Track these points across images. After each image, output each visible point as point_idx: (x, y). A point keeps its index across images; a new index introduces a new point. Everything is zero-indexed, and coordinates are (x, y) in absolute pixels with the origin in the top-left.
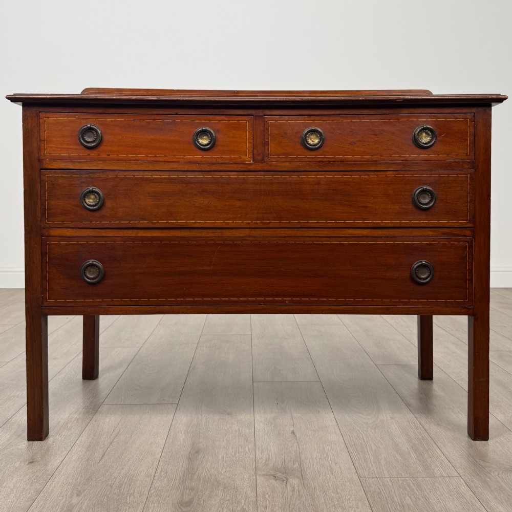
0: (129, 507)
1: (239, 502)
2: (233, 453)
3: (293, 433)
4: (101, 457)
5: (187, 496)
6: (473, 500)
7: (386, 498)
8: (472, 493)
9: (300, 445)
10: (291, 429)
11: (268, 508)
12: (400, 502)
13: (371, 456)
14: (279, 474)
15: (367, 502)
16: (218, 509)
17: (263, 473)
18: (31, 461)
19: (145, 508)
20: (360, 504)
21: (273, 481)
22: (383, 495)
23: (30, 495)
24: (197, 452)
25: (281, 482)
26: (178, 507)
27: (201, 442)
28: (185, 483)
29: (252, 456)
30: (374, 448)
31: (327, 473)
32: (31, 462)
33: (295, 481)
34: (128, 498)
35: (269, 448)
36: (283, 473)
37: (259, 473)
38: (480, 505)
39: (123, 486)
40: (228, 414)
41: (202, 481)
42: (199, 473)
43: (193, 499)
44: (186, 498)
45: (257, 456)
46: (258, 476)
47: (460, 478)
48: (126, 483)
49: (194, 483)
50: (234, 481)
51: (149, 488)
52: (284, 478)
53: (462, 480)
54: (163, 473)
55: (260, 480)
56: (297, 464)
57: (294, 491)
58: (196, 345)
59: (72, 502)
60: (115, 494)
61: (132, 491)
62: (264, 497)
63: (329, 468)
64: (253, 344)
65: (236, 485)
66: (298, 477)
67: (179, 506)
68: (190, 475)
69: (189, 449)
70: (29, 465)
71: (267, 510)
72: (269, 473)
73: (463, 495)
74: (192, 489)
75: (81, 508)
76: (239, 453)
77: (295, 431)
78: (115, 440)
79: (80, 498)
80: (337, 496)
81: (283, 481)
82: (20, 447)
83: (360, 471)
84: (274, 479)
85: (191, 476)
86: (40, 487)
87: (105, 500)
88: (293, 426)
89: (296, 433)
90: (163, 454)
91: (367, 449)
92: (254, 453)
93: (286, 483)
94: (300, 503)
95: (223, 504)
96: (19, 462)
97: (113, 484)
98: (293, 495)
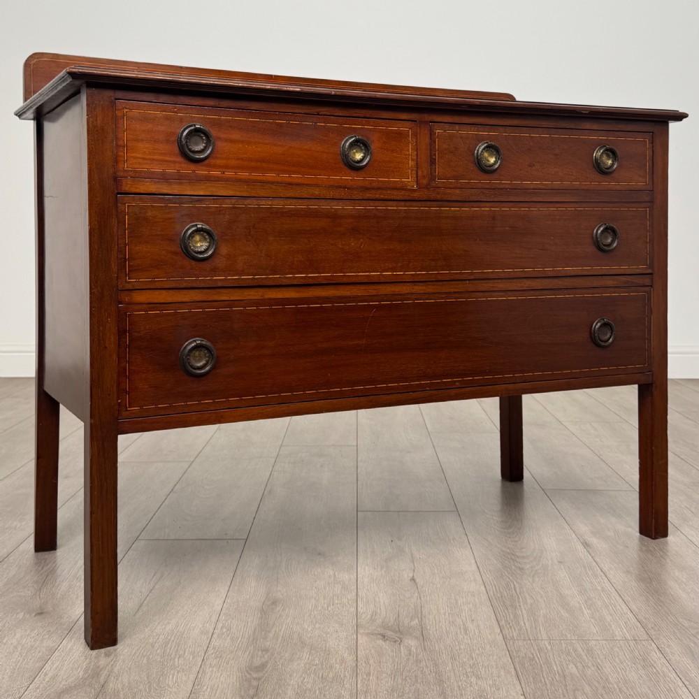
0: (178, 672)
1: (331, 667)
2: (326, 606)
3: (413, 579)
4: (137, 607)
5: (259, 658)
6: (665, 669)
7: (541, 666)
8: (665, 662)
9: (422, 596)
10: (411, 575)
11: (372, 674)
12: (560, 671)
13: (524, 612)
14: (389, 633)
15: (513, 670)
16: (301, 676)
17: (367, 631)
18: (39, 611)
19: (201, 672)
20: (502, 673)
21: (380, 642)
22: (536, 662)
23: (41, 654)
24: (275, 603)
25: (392, 643)
26: (246, 673)
27: (280, 591)
28: (256, 642)
29: (353, 609)
30: (529, 601)
31: (459, 632)
32: (41, 614)
33: (412, 643)
34: (176, 660)
35: (377, 599)
36: (396, 632)
37: (361, 631)
38: (675, 676)
39: (169, 646)
40: (320, 554)
41: (279, 641)
42: (276, 631)
43: (267, 662)
44: (257, 662)
45: (359, 610)
46: (359, 635)
47: (651, 642)
48: (173, 641)
49: (268, 643)
50: (325, 641)
51: (205, 648)
52: (397, 639)
53: (653, 644)
54: (224, 630)
55: (363, 640)
56: (416, 621)
57: (410, 654)
58: (274, 460)
59: (100, 663)
60: (158, 655)
61: (181, 652)
62: (367, 662)
63: (462, 627)
64: (359, 459)
65: (328, 646)
66: (416, 638)
67: (247, 671)
68: (263, 633)
69: (263, 600)
70: (36, 617)
71: (371, 678)
72: (377, 632)
73: (652, 662)
74: (266, 650)
75: (111, 671)
76: (333, 605)
77: (415, 578)
78: (157, 587)
79: (110, 659)
80: (471, 662)
81: (395, 642)
82: (22, 594)
83: (506, 631)
84: (382, 639)
85: (265, 634)
86: (54, 644)
87: (145, 661)
88: (414, 571)
89: (417, 581)
90: (225, 605)
91: (519, 602)
92: (355, 604)
93: (400, 644)
94: (418, 669)
95: (309, 670)
96: (23, 613)
97: (155, 643)
98: (408, 659)
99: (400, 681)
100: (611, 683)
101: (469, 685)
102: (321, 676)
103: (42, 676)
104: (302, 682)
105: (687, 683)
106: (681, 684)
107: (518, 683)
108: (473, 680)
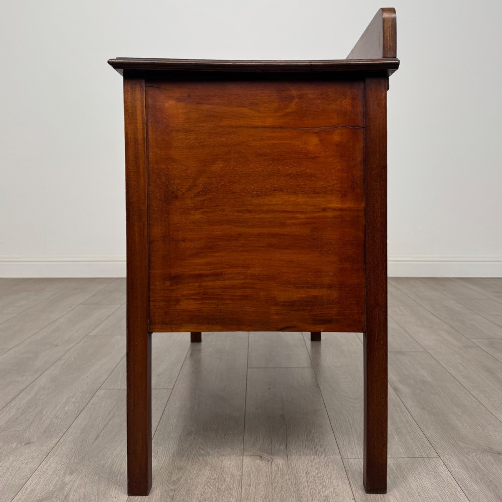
1: (224, 480)
2: (223, 435)
3: (282, 416)
4: (95, 438)
5: (175, 475)
6: (449, 478)
8: (449, 472)
9: (287, 428)
10: (281, 413)
11: (252, 485)
13: (355, 438)
14: (265, 455)
15: (347, 481)
16: (203, 487)
17: (250, 454)
18: (28, 442)
20: (340, 483)
21: (259, 461)
23: (25, 473)
24: (188, 434)
25: (267, 462)
26: (166, 486)
27: (193, 425)
28: (174, 463)
29: (241, 438)
31: (311, 453)
32: (28, 443)
33: (280, 461)
34: (119, 477)
35: (257, 430)
36: (269, 454)
37: (246, 453)
38: (455, 483)
39: (115, 466)
41: (190, 461)
42: (188, 454)
43: (181, 477)
44: (174, 477)
45: (245, 438)
46: (244, 457)
47: (439, 458)
49: (182, 463)
50: (221, 461)
52: (270, 459)
53: (440, 460)
55: (247, 460)
56: (283, 445)
57: (278, 470)
59: (65, 480)
60: (106, 473)
62: (249, 476)
63: (314, 450)
65: (223, 465)
66: (283, 458)
69: (181, 432)
70: (25, 446)
71: (251, 488)
72: (256, 454)
73: (440, 474)
74: (181, 469)
75: (73, 486)
76: (228, 435)
78: (110, 423)
79: (72, 477)
80: (319, 475)
81: (268, 461)
82: (17, 429)
83: (343, 452)
84: (260, 459)
85: (181, 457)
86: (35, 466)
88: (283, 410)
89: (285, 417)
91: (352, 431)
92: (243, 434)
93: (272, 463)
94: (283, 481)
95: (209, 482)
96: (16, 443)
97: (105, 464)
98: (277, 474)
99: (270, 490)
100: (413, 490)
101: (317, 493)
102: (217, 487)
103: (24, 490)
104: (204, 492)
105: (463, 488)
106: (459, 489)
107: (350, 490)
108: (320, 488)
